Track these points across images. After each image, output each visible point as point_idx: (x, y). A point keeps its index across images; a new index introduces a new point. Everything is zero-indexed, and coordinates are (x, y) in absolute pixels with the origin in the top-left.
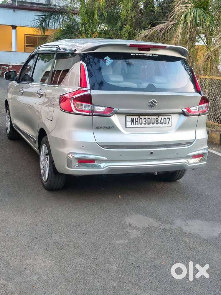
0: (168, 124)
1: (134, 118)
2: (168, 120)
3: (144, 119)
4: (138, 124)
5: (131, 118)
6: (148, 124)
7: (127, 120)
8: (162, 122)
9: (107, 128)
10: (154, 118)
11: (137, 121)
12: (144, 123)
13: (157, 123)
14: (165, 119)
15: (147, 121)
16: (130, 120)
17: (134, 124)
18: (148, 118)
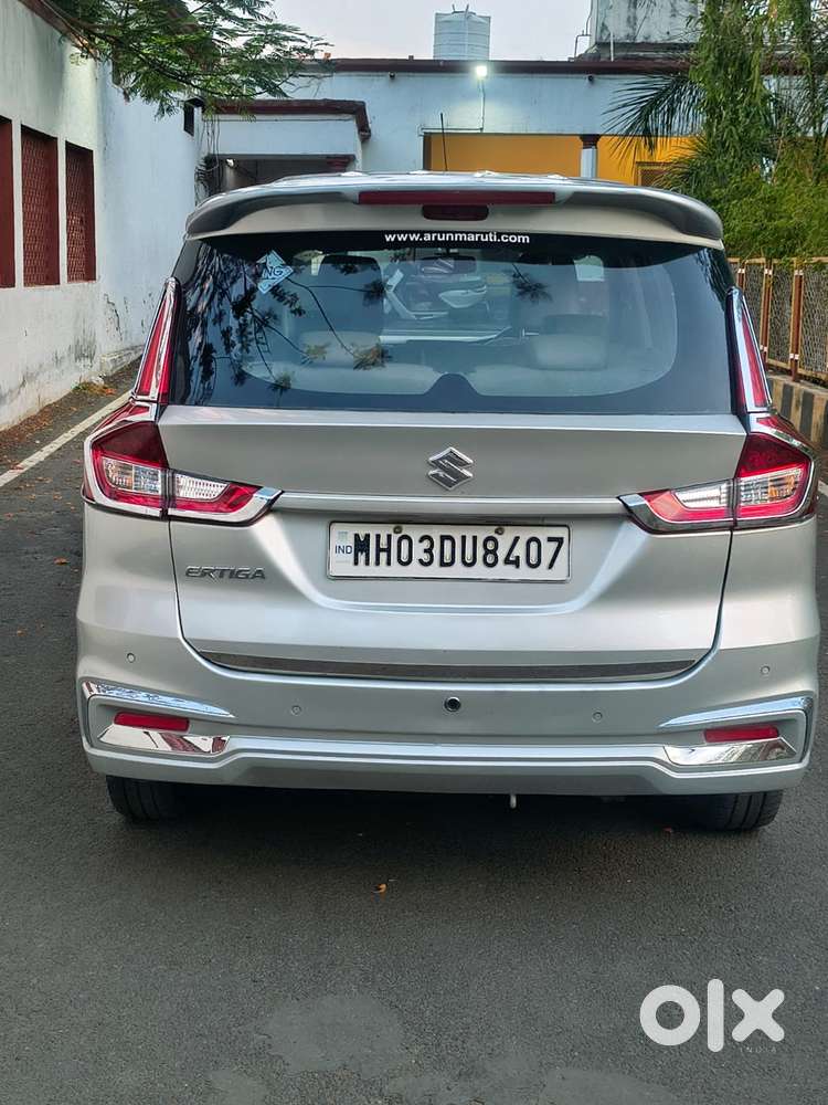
0: (551, 566)
1: (368, 536)
2: (548, 549)
3: (421, 540)
4: (389, 563)
5: (357, 536)
6: (443, 564)
7: (335, 542)
8: (518, 558)
9: (234, 574)
10: (475, 538)
11: (383, 550)
12: (421, 561)
13: (490, 559)
14: (534, 546)
15: (436, 551)
16: (351, 542)
17: (367, 563)
18: (443, 538)
